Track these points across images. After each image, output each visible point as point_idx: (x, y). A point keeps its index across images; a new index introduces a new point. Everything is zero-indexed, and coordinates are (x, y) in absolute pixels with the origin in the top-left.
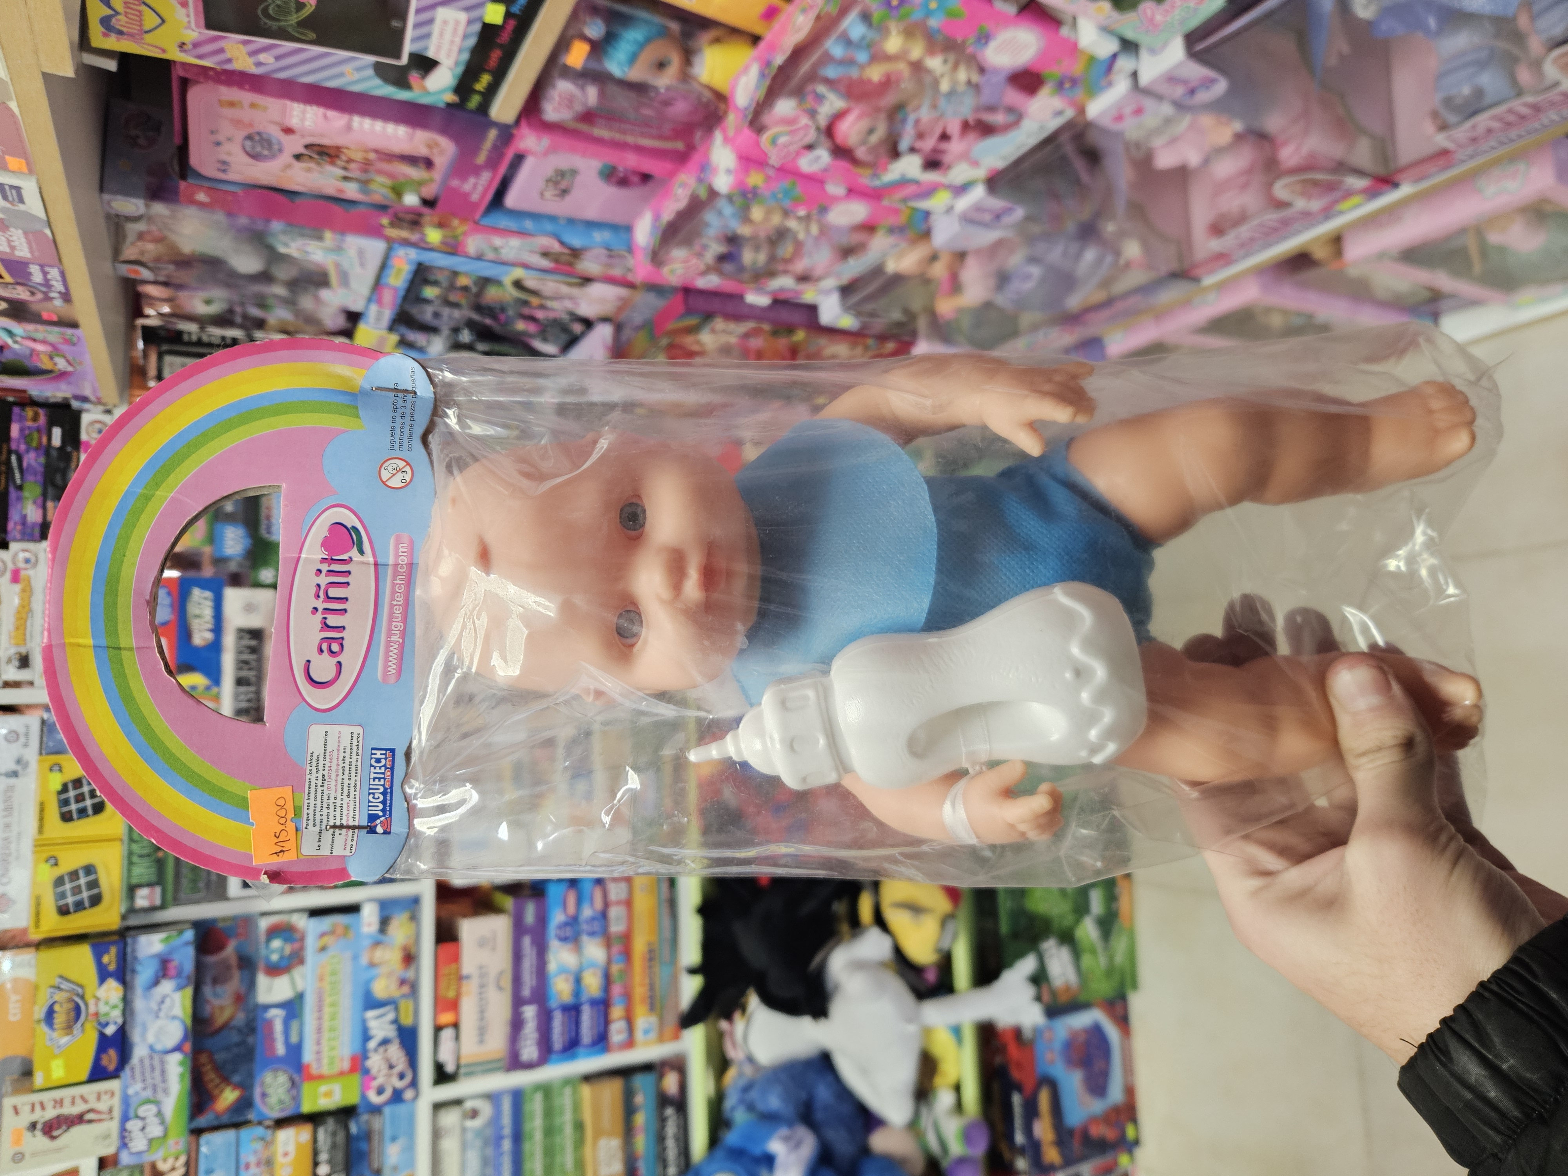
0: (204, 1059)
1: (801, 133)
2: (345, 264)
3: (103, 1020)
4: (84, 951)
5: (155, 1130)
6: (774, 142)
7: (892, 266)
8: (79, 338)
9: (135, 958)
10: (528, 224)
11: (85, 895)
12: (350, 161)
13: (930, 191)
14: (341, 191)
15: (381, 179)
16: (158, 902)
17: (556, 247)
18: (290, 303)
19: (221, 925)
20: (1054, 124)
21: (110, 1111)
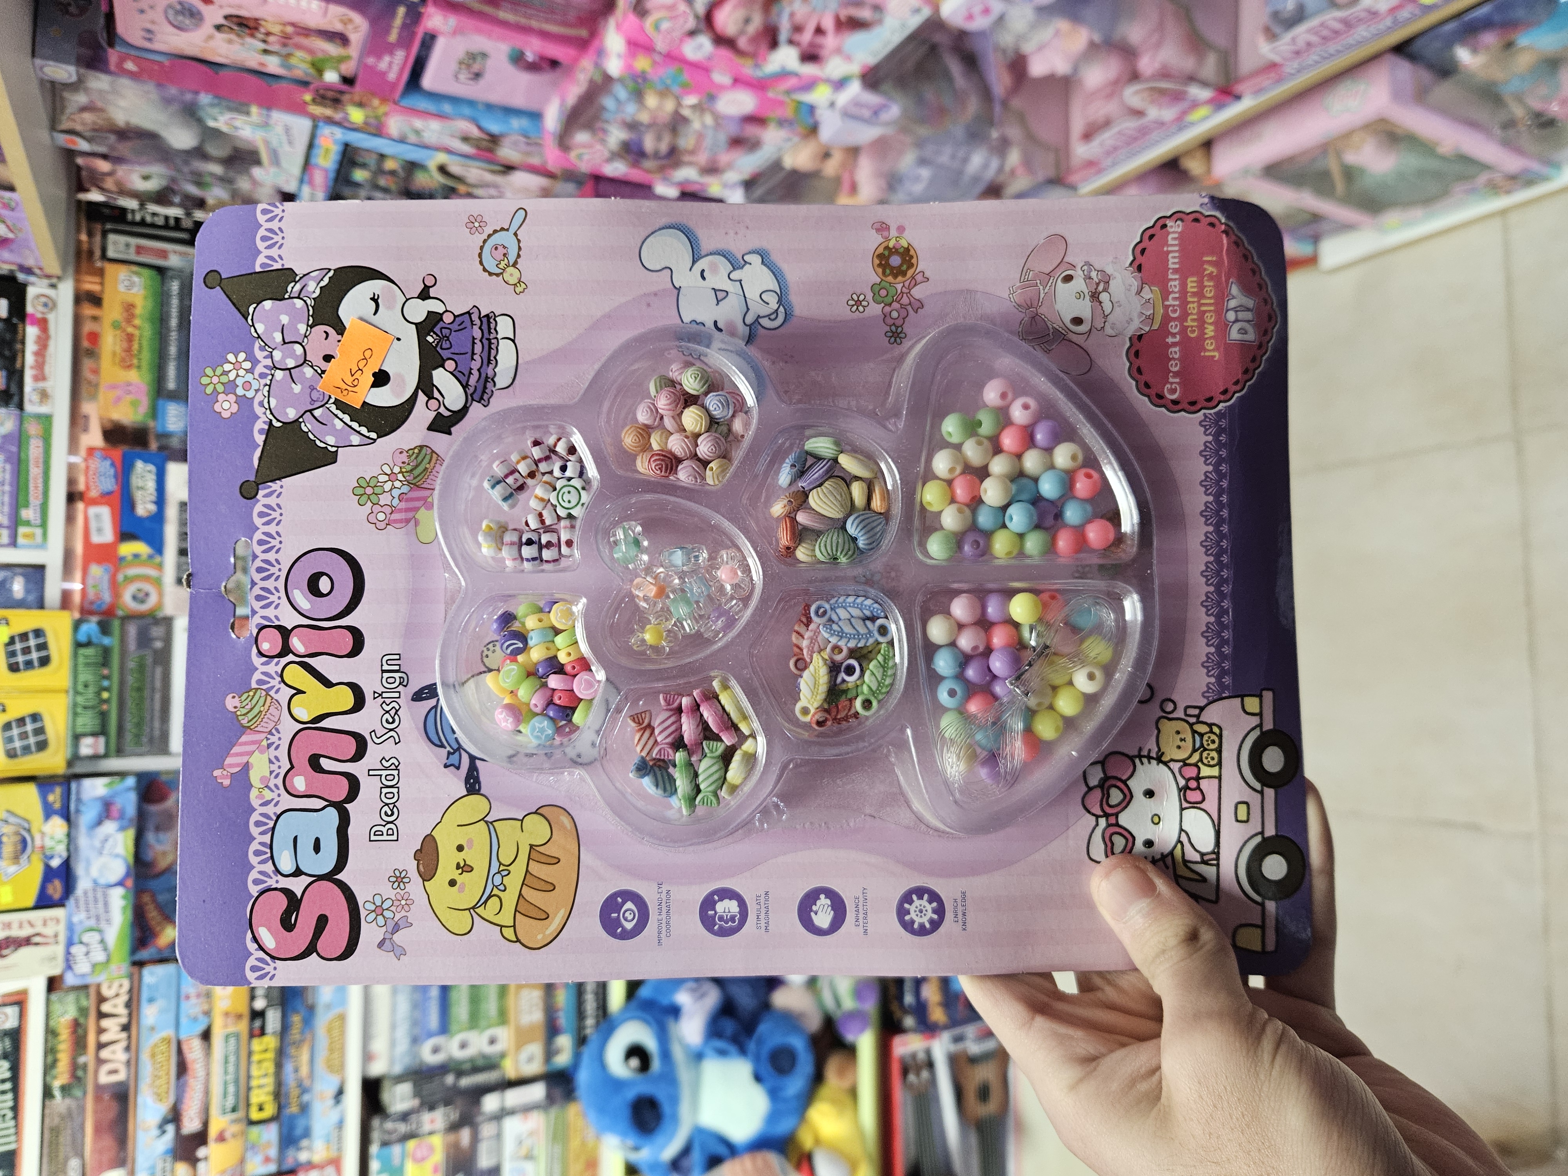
0: (146, 898)
1: (681, 20)
2: (275, 143)
3: (48, 853)
4: (30, 791)
5: (99, 956)
6: (657, 27)
7: (789, 162)
8: (17, 204)
9: (79, 800)
10: (447, 108)
11: (32, 740)
12: (268, 34)
13: (810, 85)
14: (262, 64)
15: (300, 54)
16: (101, 750)
17: (475, 132)
18: (225, 181)
19: (164, 778)
20: (915, 22)
21: (56, 936)
